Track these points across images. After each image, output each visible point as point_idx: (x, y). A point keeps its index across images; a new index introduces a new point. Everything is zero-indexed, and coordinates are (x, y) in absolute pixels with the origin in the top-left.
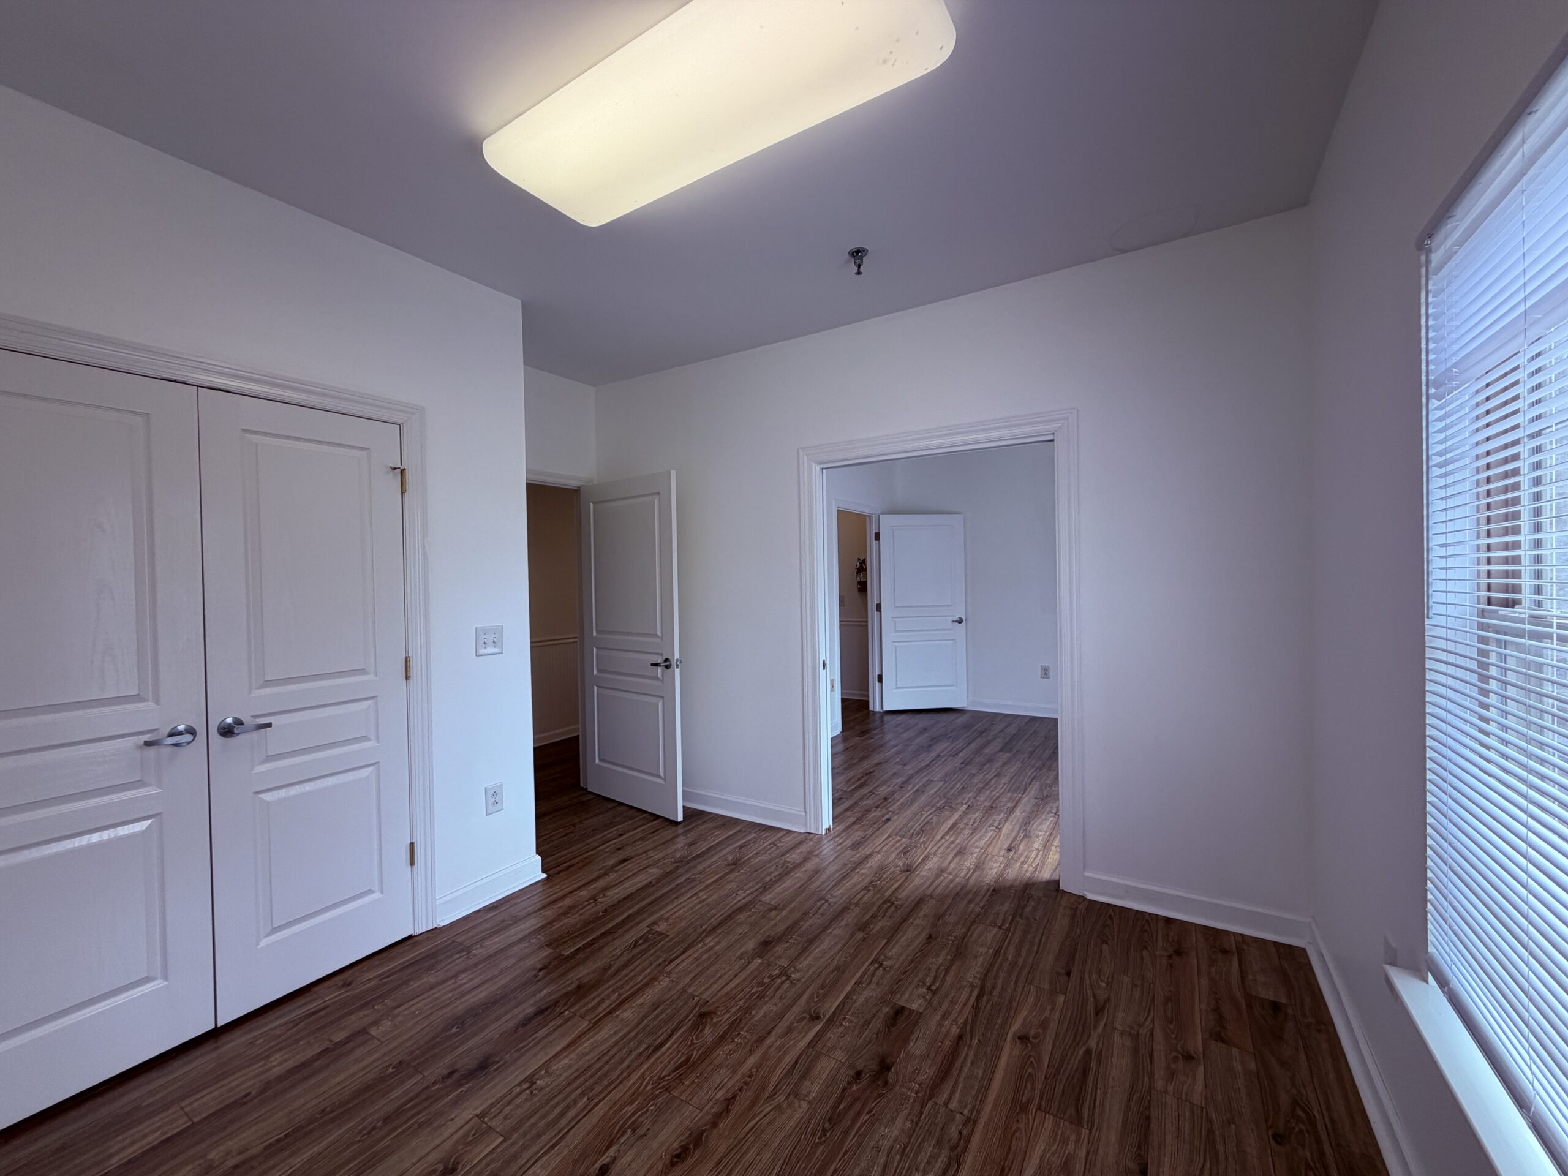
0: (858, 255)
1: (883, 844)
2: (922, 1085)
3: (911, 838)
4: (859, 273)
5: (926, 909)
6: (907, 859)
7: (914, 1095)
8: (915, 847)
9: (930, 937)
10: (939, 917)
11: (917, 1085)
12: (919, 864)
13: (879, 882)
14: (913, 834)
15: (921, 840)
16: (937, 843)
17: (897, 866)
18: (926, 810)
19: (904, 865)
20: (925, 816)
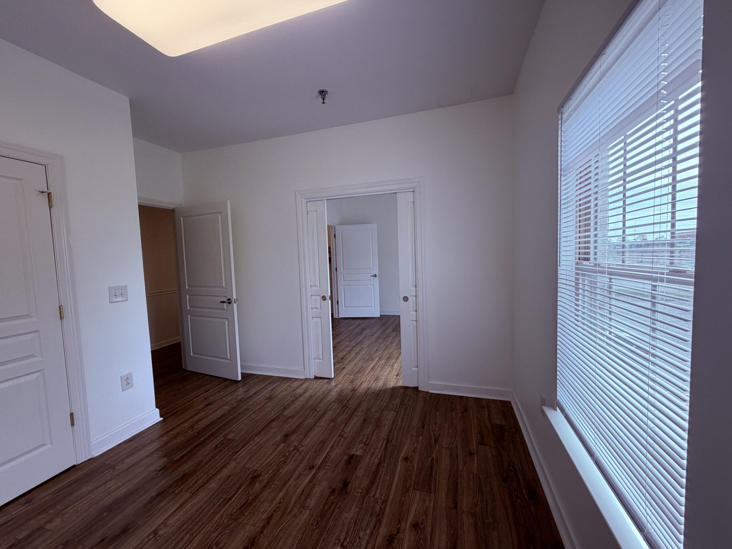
0: (323, 93)
1: (342, 380)
2: (363, 489)
3: (354, 375)
4: (324, 103)
5: (363, 407)
6: (353, 385)
7: (359, 495)
8: (357, 379)
9: (365, 420)
10: (369, 410)
11: (361, 490)
12: (359, 386)
13: (340, 398)
14: (355, 373)
15: (359, 376)
16: (366, 376)
17: (349, 389)
18: (361, 361)
19: (351, 388)
20: (360, 365)
